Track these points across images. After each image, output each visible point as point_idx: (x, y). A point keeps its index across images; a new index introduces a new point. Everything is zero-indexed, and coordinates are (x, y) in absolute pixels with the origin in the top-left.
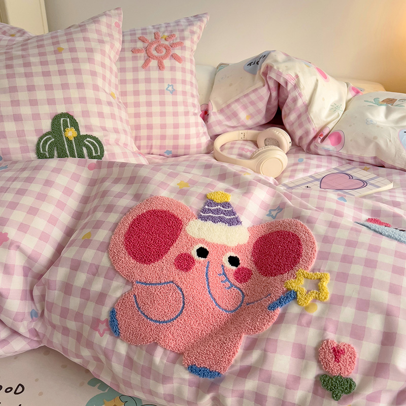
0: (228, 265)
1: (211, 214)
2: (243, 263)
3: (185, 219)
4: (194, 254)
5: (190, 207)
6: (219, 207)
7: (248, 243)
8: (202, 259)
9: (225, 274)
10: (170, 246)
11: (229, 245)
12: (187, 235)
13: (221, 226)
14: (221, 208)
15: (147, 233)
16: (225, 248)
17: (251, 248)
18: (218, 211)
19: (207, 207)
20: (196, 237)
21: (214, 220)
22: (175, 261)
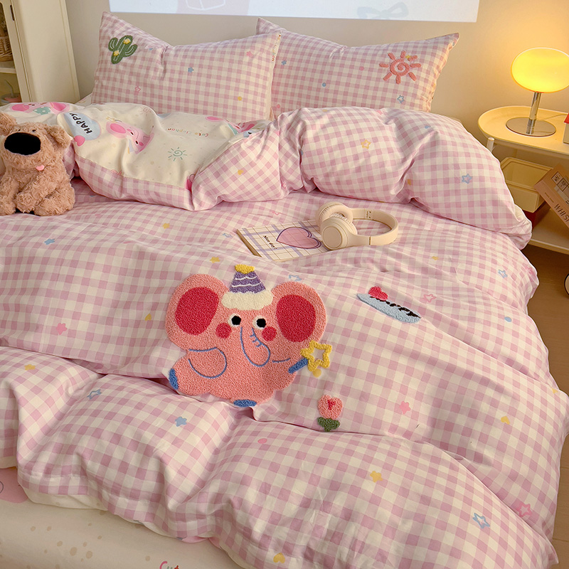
0: (257, 327)
1: (240, 285)
2: (268, 324)
3: (220, 293)
4: (230, 322)
5: (223, 280)
6: (246, 277)
7: (272, 303)
8: (236, 326)
9: (255, 334)
10: (211, 318)
11: (257, 309)
12: (223, 307)
13: (249, 294)
14: (248, 278)
15: (192, 309)
16: (255, 312)
17: (275, 308)
18: (245, 281)
19: (236, 279)
20: (230, 308)
21: (243, 290)
22: (216, 330)
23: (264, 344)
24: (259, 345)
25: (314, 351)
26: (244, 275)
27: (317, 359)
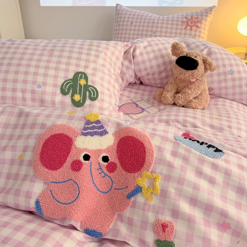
0: (102, 162)
1: (89, 131)
2: (111, 160)
3: (74, 137)
4: (82, 159)
6: (94, 124)
7: (114, 144)
8: (87, 162)
9: (100, 168)
10: (67, 156)
11: (102, 149)
12: (76, 148)
13: (96, 137)
15: (52, 150)
16: (100, 151)
17: (115, 148)
18: (93, 128)
19: (86, 126)
20: (82, 148)
22: (71, 166)
23: (108, 176)
24: (104, 177)
26: (92, 123)
27: (148, 187)
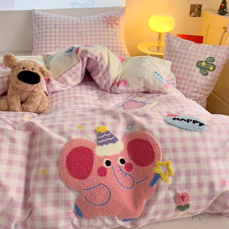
0: (121, 164)
1: (103, 141)
2: (127, 161)
3: (93, 148)
7: (124, 148)
8: (109, 167)
9: (121, 170)
10: (92, 165)
11: (117, 154)
13: (110, 145)
14: (106, 135)
16: (116, 156)
18: (105, 138)
21: (106, 143)
22: (98, 172)
23: (128, 174)
24: (125, 176)
25: (160, 168)
26: (103, 134)
27: (165, 172)
